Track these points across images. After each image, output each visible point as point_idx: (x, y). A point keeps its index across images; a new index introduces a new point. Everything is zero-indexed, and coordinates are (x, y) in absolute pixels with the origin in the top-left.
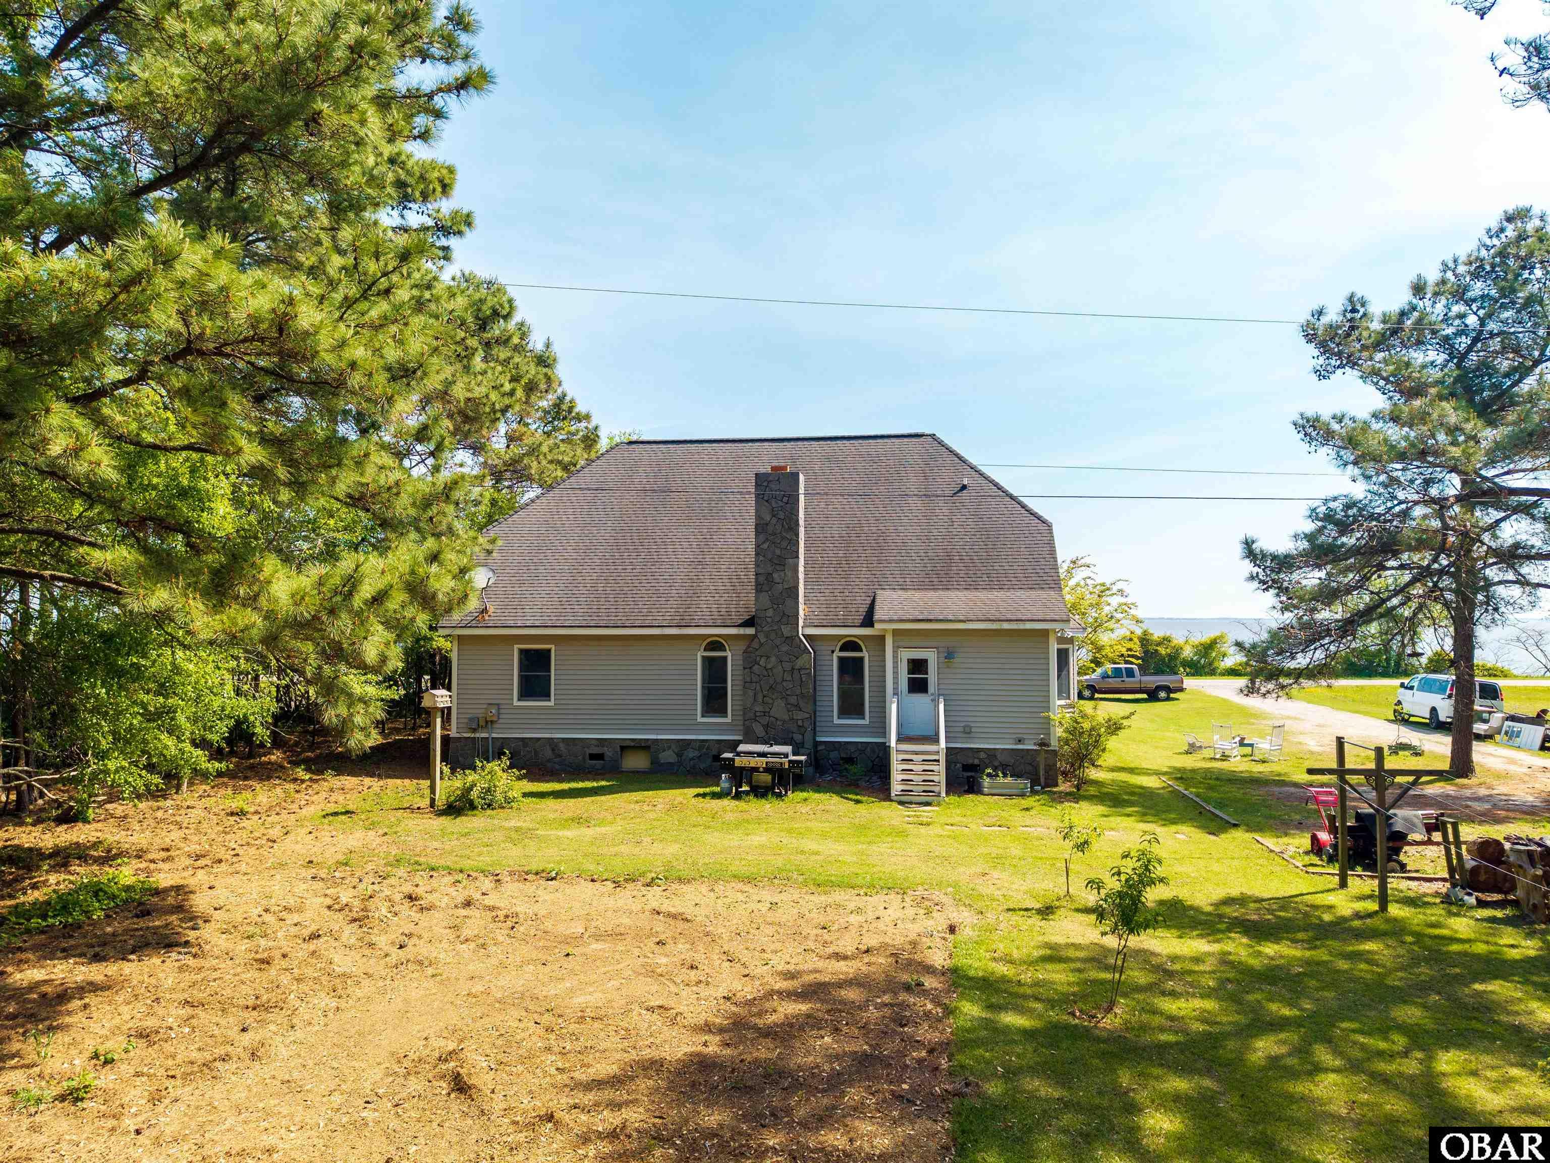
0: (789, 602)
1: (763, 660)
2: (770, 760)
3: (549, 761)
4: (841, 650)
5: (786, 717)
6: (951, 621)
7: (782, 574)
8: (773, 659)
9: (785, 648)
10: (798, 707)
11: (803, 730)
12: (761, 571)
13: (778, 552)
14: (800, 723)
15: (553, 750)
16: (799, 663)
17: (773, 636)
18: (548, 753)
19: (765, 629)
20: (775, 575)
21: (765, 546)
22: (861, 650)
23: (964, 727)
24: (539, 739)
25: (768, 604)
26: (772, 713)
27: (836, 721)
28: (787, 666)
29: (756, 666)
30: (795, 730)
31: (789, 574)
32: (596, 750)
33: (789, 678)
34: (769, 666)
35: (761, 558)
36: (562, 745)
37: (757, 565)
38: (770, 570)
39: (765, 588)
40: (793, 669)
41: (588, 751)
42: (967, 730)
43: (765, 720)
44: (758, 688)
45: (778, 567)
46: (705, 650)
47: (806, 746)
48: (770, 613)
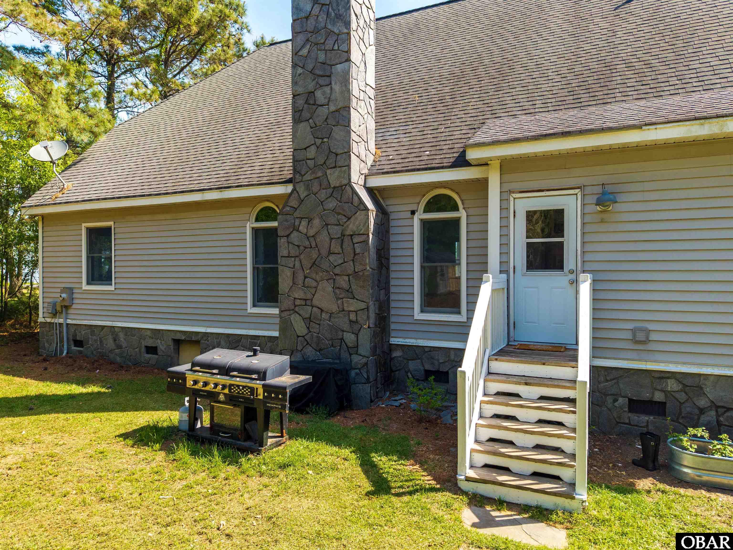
0: (337, 133)
1: (304, 223)
2: (238, 381)
3: (111, 351)
4: (427, 210)
5: (334, 308)
6: (610, 129)
7: (327, 90)
8: (317, 222)
9: (332, 204)
10: (349, 292)
11: (356, 327)
12: (300, 90)
13: (322, 57)
14: (353, 317)
15: (115, 340)
16: (351, 227)
17: (315, 187)
18: (110, 344)
19: (308, 177)
20: (318, 94)
21: (304, 52)
22: (455, 208)
23: (634, 331)
24: (103, 327)
25: (310, 139)
26: (315, 302)
27: (418, 315)
28: (335, 231)
29: (295, 234)
30: (346, 327)
31: (336, 87)
32: (150, 343)
33: (338, 249)
34: (311, 232)
35: (300, 71)
36: (122, 336)
37: (295, 83)
38: (311, 86)
39: (306, 114)
40: (343, 235)
41: (144, 343)
42: (641, 336)
43: (306, 311)
44: (297, 264)
45: (322, 81)
46: (257, 220)
47: (361, 351)
48: (312, 152)
